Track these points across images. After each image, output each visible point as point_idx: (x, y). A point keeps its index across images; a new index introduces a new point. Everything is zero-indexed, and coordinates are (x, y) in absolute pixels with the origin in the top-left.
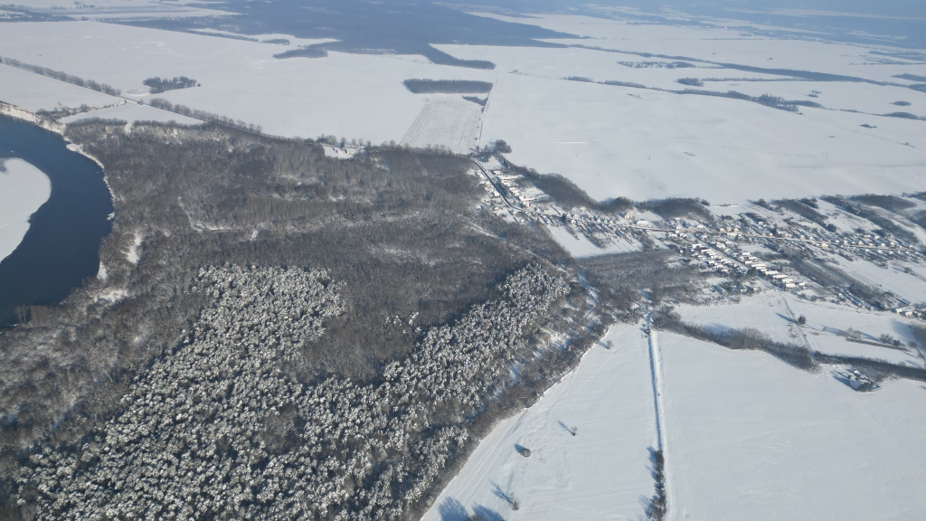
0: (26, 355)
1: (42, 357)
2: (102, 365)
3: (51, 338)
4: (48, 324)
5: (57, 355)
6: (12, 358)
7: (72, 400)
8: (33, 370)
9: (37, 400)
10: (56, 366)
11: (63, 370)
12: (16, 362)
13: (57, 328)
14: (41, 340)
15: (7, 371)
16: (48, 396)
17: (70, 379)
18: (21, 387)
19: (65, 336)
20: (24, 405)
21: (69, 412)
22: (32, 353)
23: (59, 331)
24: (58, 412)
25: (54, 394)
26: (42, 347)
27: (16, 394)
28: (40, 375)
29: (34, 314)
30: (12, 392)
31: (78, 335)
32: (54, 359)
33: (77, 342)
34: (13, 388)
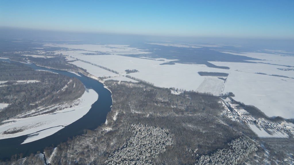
0: (84, 144)
1: (88, 145)
2: (102, 150)
3: (91, 140)
4: (91, 135)
5: (91, 145)
6: (80, 144)
7: (92, 159)
8: (84, 148)
9: (84, 157)
10: (90, 148)
11: (92, 150)
12: (81, 145)
13: (93, 137)
14: (88, 140)
15: (78, 148)
16: (87, 157)
17: (93, 153)
18: (81, 153)
19: (94, 139)
20: (81, 158)
21: (91, 163)
22: (85, 143)
23: (93, 138)
24: (88, 162)
25: (88, 156)
26: (88, 142)
27: (79, 155)
28: (86, 150)
29: (88, 132)
30: (79, 154)
31: (97, 140)
32: (90, 146)
33: (97, 142)
34: (79, 153)
